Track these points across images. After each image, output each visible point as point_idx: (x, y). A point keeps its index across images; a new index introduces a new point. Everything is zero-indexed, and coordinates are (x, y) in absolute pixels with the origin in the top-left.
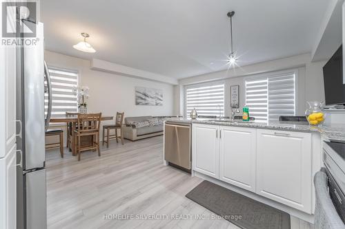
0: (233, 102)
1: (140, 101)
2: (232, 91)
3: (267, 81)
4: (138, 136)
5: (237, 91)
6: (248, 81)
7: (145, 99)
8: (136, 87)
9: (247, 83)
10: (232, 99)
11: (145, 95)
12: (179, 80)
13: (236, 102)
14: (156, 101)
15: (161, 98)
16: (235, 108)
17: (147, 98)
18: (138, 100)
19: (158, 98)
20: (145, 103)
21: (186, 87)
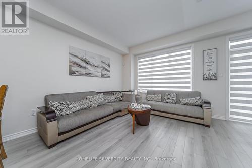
0: (206, 72)
1: (75, 68)
4: (60, 134)
5: (214, 56)
6: (232, 41)
7: (85, 68)
8: (69, 47)
9: (231, 44)
10: (206, 68)
11: (85, 62)
12: (130, 48)
13: (213, 72)
14: (102, 71)
15: (108, 68)
16: (211, 79)
17: (88, 66)
18: (72, 68)
19: (104, 68)
20: (84, 73)
21: (137, 57)
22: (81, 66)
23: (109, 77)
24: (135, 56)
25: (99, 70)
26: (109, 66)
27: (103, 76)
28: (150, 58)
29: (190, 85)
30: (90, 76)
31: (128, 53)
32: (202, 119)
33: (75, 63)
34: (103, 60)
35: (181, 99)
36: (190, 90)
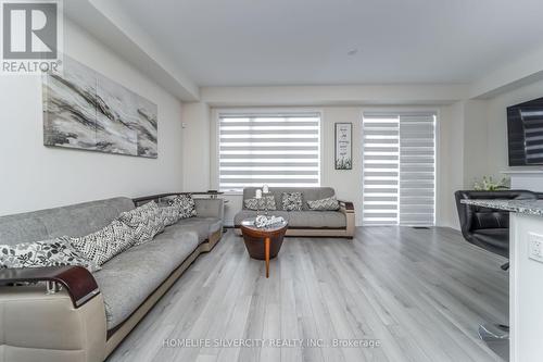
0: (340, 158)
1: (66, 125)
2: (339, 134)
3: (397, 121)
5: (348, 133)
7: (96, 126)
10: (339, 151)
11: (98, 107)
13: (347, 157)
14: (139, 138)
15: (152, 132)
16: (345, 168)
17: (105, 122)
18: (58, 122)
19: (145, 131)
20: (95, 141)
21: (218, 111)
22: (85, 121)
23: (154, 156)
24: (212, 107)
25: (133, 135)
26: (155, 126)
27: (141, 152)
28: (247, 120)
29: (318, 177)
30: (109, 152)
31: (196, 97)
32: (345, 228)
33: (66, 107)
34: (141, 106)
35: (310, 203)
36: (318, 185)
